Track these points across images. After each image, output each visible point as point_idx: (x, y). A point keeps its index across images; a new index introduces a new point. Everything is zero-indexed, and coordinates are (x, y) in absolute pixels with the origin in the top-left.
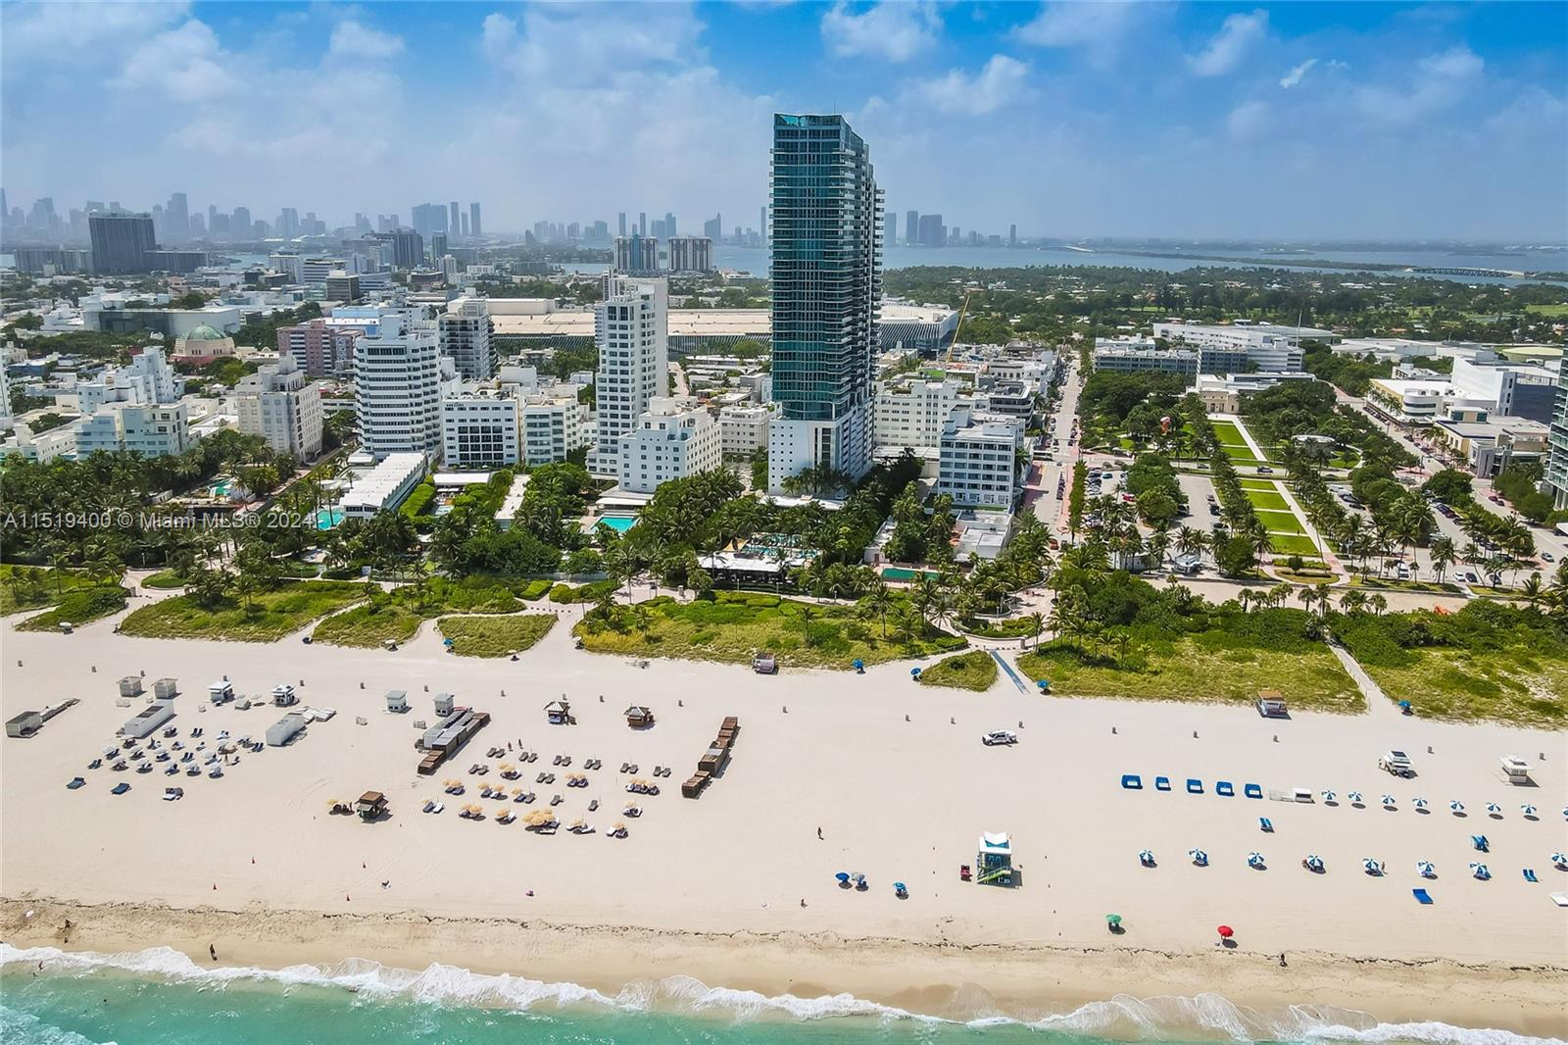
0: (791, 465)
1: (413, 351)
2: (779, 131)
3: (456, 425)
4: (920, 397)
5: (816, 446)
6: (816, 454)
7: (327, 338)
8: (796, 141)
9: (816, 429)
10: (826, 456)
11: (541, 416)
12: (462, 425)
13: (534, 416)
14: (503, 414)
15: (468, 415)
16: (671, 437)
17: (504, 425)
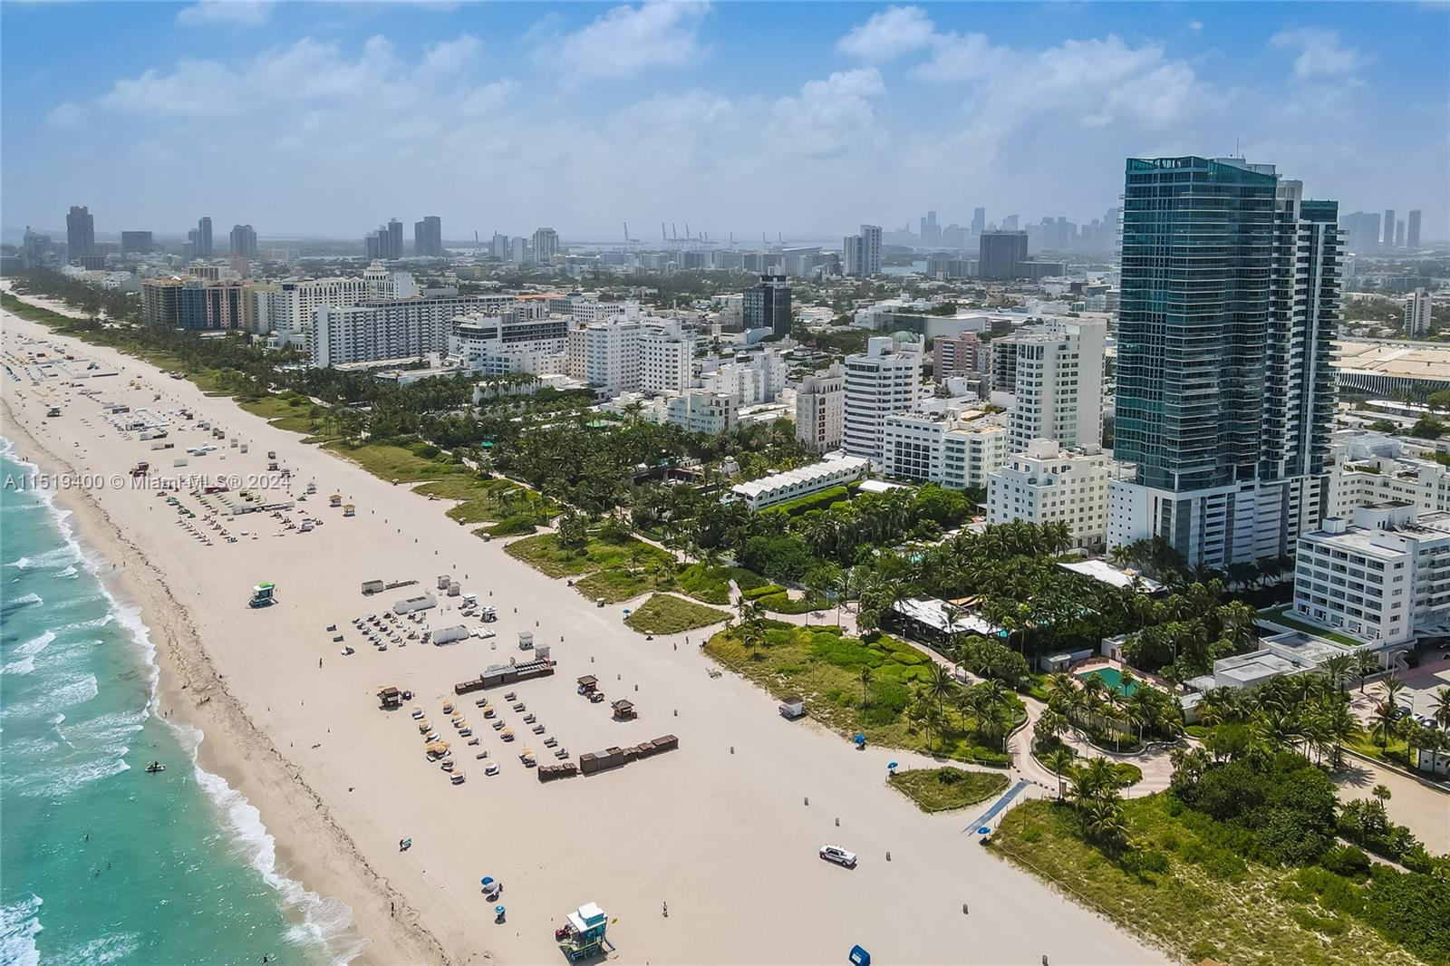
0: (1129, 533)
1: (885, 370)
2: (1132, 176)
3: (894, 439)
4: (1429, 485)
5: (1156, 516)
6: (1155, 526)
7: (970, 349)
8: (1170, 184)
9: (1156, 498)
10: (1166, 529)
11: (958, 443)
12: (899, 439)
13: (952, 442)
14: (931, 435)
15: (903, 431)
16: (1032, 481)
17: (932, 445)
